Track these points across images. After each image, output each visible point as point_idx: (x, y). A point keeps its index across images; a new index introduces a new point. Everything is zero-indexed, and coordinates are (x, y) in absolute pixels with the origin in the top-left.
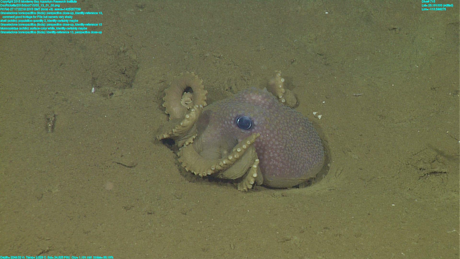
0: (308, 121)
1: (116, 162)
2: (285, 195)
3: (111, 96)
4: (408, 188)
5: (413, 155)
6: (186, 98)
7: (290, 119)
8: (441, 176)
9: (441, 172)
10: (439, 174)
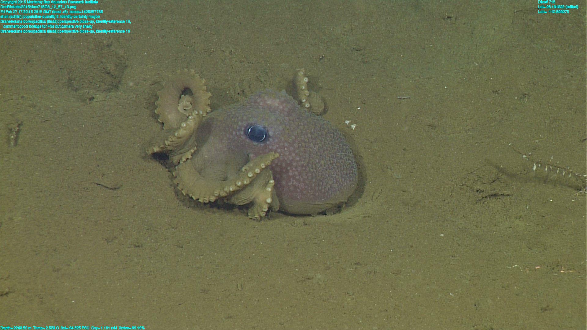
0: (337, 132)
1: (94, 183)
2: (307, 224)
3: (91, 101)
4: (462, 215)
5: (469, 174)
6: (185, 102)
7: (315, 128)
8: (503, 200)
9: (503, 195)
10: (501, 197)
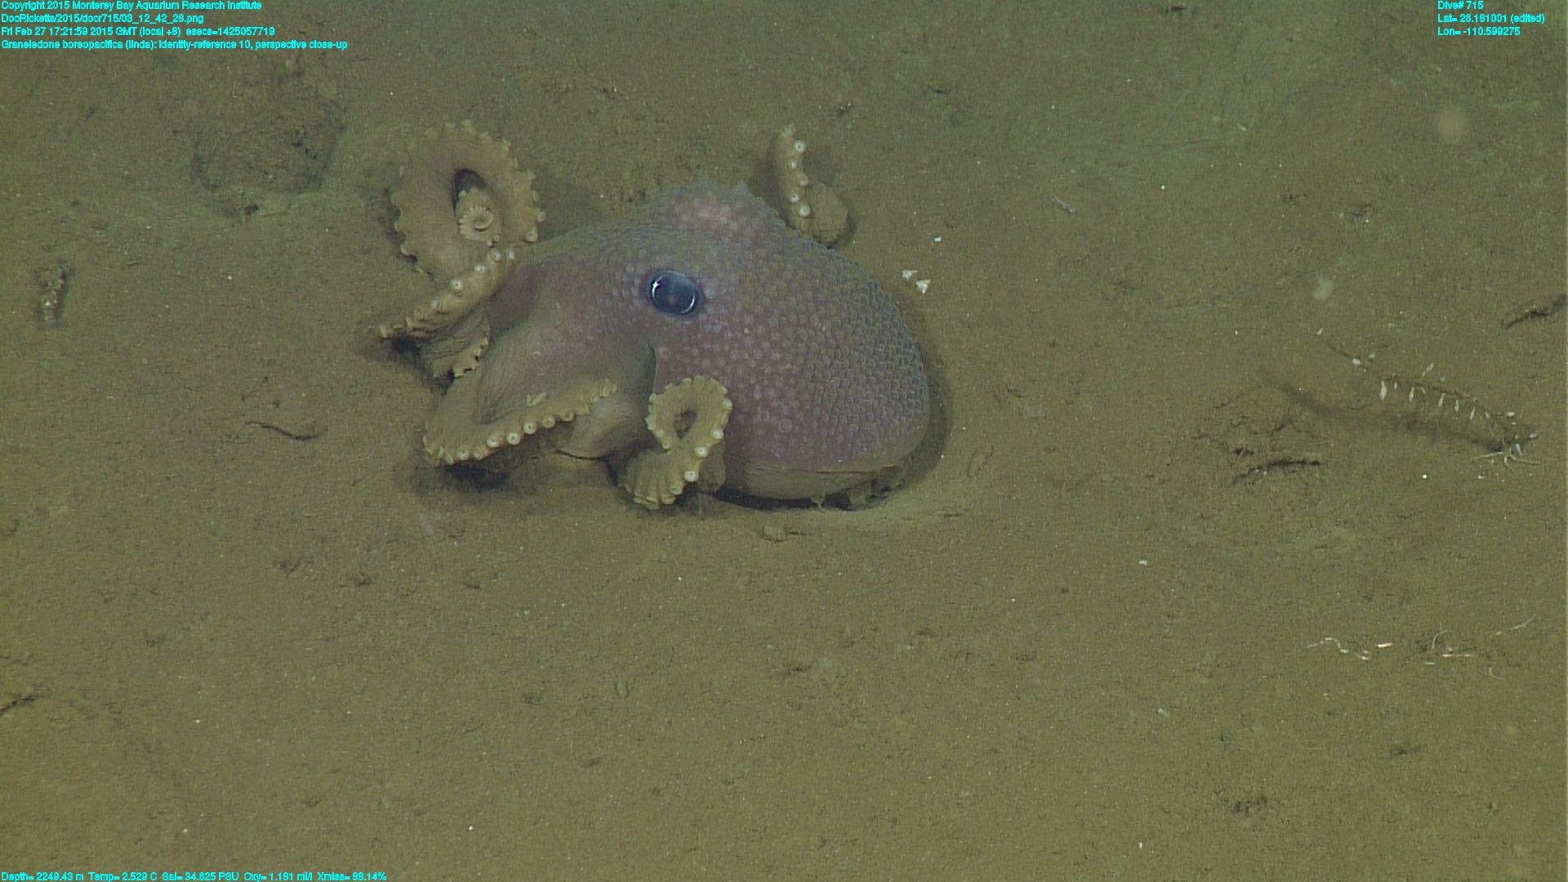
1: (256, 423)
2: (798, 530)
3: (249, 213)
4: (1198, 513)
5: (1217, 407)
8: (1303, 476)
9: (1303, 462)
10: (1297, 468)
